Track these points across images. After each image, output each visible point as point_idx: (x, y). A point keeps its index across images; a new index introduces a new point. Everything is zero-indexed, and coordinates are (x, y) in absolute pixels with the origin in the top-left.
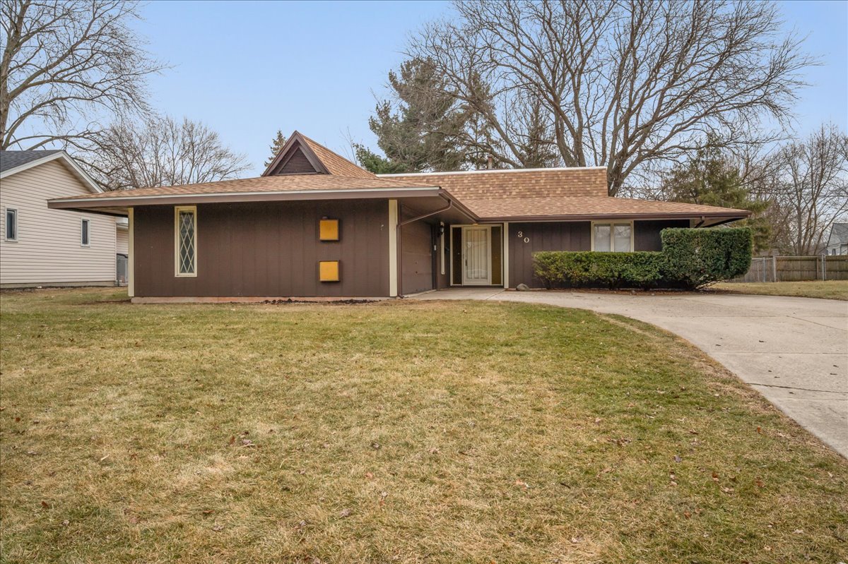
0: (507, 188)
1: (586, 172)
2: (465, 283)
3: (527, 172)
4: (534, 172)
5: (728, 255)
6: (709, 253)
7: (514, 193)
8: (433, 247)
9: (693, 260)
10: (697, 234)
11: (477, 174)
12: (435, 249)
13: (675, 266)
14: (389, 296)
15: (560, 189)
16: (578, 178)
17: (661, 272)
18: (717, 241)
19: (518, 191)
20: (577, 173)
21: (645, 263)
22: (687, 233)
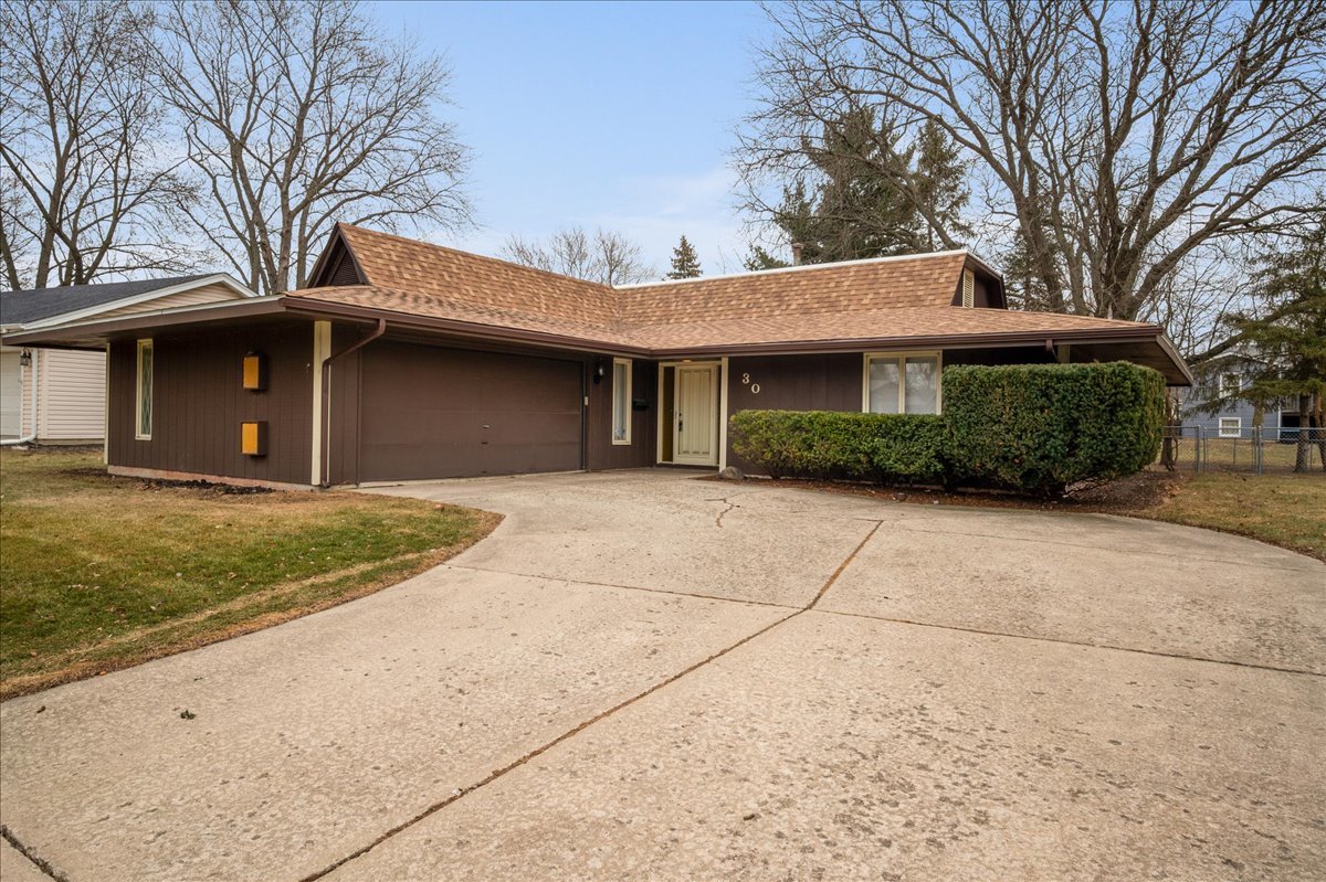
0: (787, 298)
1: (929, 262)
2: (677, 459)
3: (828, 269)
4: (840, 268)
5: (1072, 425)
6: (1026, 419)
7: (793, 307)
8: (583, 399)
9: (995, 433)
10: (1001, 377)
11: (751, 277)
12: (586, 403)
13: (961, 446)
14: (310, 484)
15: (871, 296)
16: (909, 274)
17: (939, 456)
18: (1045, 395)
19: (801, 301)
20: (912, 264)
21: (910, 439)
22: (980, 376)
